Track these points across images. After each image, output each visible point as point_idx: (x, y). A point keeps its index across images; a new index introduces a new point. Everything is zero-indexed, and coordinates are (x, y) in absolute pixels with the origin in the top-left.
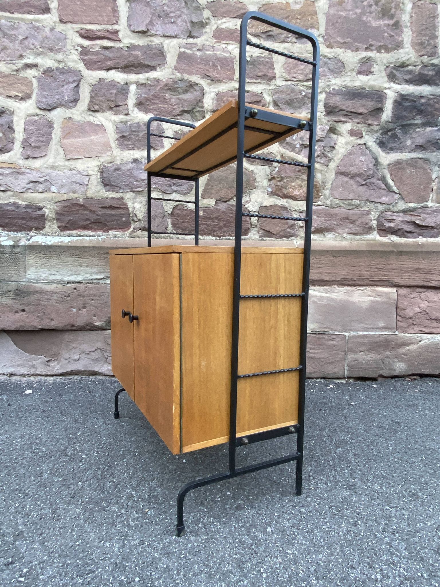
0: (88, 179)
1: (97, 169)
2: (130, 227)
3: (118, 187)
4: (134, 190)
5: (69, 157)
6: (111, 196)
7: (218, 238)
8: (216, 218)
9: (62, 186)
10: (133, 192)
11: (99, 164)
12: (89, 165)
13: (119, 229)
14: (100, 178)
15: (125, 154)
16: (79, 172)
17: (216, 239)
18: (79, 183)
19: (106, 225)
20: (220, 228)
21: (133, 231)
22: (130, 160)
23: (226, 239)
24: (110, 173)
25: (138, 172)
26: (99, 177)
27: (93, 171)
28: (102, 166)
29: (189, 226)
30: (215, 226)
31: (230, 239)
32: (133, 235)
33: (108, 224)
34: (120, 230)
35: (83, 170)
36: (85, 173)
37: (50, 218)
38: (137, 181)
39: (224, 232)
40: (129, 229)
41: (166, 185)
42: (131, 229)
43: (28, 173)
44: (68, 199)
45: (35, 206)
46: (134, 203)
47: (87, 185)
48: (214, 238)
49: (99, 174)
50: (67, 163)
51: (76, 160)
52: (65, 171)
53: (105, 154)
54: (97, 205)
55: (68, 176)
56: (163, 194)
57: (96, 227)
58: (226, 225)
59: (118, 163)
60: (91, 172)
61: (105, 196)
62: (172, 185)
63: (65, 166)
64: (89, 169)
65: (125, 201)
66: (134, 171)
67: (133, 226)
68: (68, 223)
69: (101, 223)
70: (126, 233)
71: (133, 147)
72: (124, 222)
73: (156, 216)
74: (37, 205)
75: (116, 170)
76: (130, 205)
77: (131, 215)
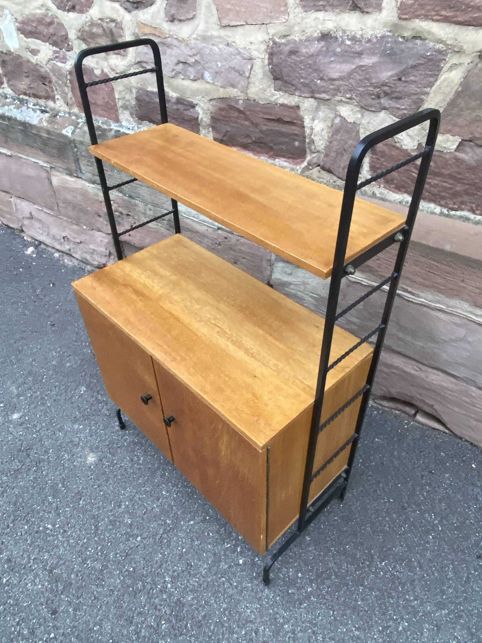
0: (249, 67)
1: (263, 47)
2: (305, 158)
3: (293, 85)
4: (317, 96)
5: (225, 22)
6: (281, 101)
7: (445, 211)
8: (451, 176)
9: (217, 73)
10: (315, 98)
11: (267, 38)
12: (252, 39)
13: (289, 158)
14: (269, 64)
15: (308, 20)
16: (239, 53)
17: (441, 214)
18: (238, 71)
19: (272, 149)
20: (455, 195)
21: (307, 168)
22: (316, 35)
23: (461, 217)
24: (283, 57)
25: (327, 60)
26: (266, 62)
27: (258, 51)
28: (271, 43)
29: (398, 178)
30: (445, 189)
31: (467, 219)
32: (307, 173)
33: (275, 147)
34: (290, 160)
35: (245, 48)
36: (247, 55)
37: (204, 124)
38: (322, 79)
39: (462, 203)
40: (303, 162)
41: (370, 95)
42: (305, 164)
43: (175, 46)
44: (225, 97)
45: (188, 101)
46: (313, 119)
47: (249, 78)
48: (438, 209)
49: (267, 56)
50: (223, 33)
51: (234, 28)
52: (221, 46)
53: (277, 18)
54: (261, 115)
55: (225, 56)
56: (364, 110)
57: (258, 149)
58: (470, 191)
59: (297, 39)
60: (255, 54)
61: (273, 99)
62: (382, 95)
63: (219, 37)
64: (253, 47)
65: (301, 113)
66: (320, 57)
67: (308, 158)
68: (225, 135)
69: (265, 144)
70: (298, 167)
71: (324, 6)
72: (297, 148)
73: (344, 150)
74: (189, 99)
75: (293, 52)
76: (307, 122)
77: (307, 140)
